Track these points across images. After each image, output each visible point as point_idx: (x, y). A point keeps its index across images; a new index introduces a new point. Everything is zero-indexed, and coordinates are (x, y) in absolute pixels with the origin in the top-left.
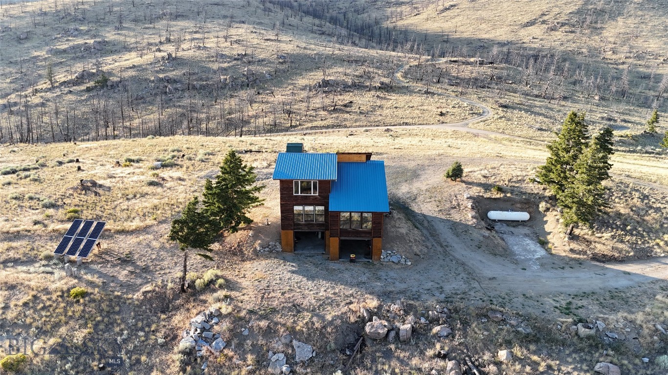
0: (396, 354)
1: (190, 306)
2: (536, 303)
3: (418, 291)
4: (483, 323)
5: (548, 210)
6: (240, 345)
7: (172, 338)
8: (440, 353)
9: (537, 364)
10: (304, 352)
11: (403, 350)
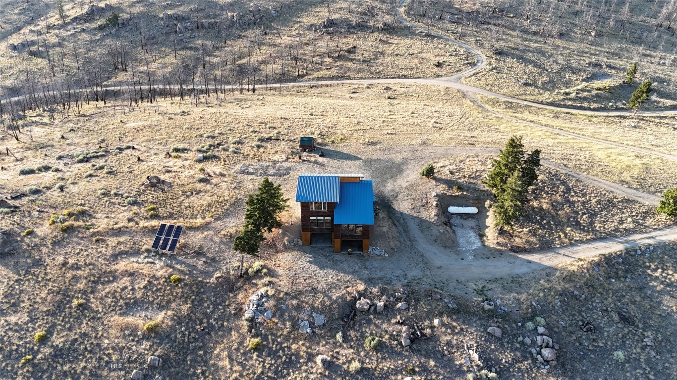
0: (374, 321)
1: (247, 287)
2: (463, 287)
3: (391, 278)
4: (428, 300)
5: (490, 206)
6: (282, 315)
7: (240, 310)
8: (399, 321)
9: (455, 327)
10: (320, 320)
11: (378, 319)
